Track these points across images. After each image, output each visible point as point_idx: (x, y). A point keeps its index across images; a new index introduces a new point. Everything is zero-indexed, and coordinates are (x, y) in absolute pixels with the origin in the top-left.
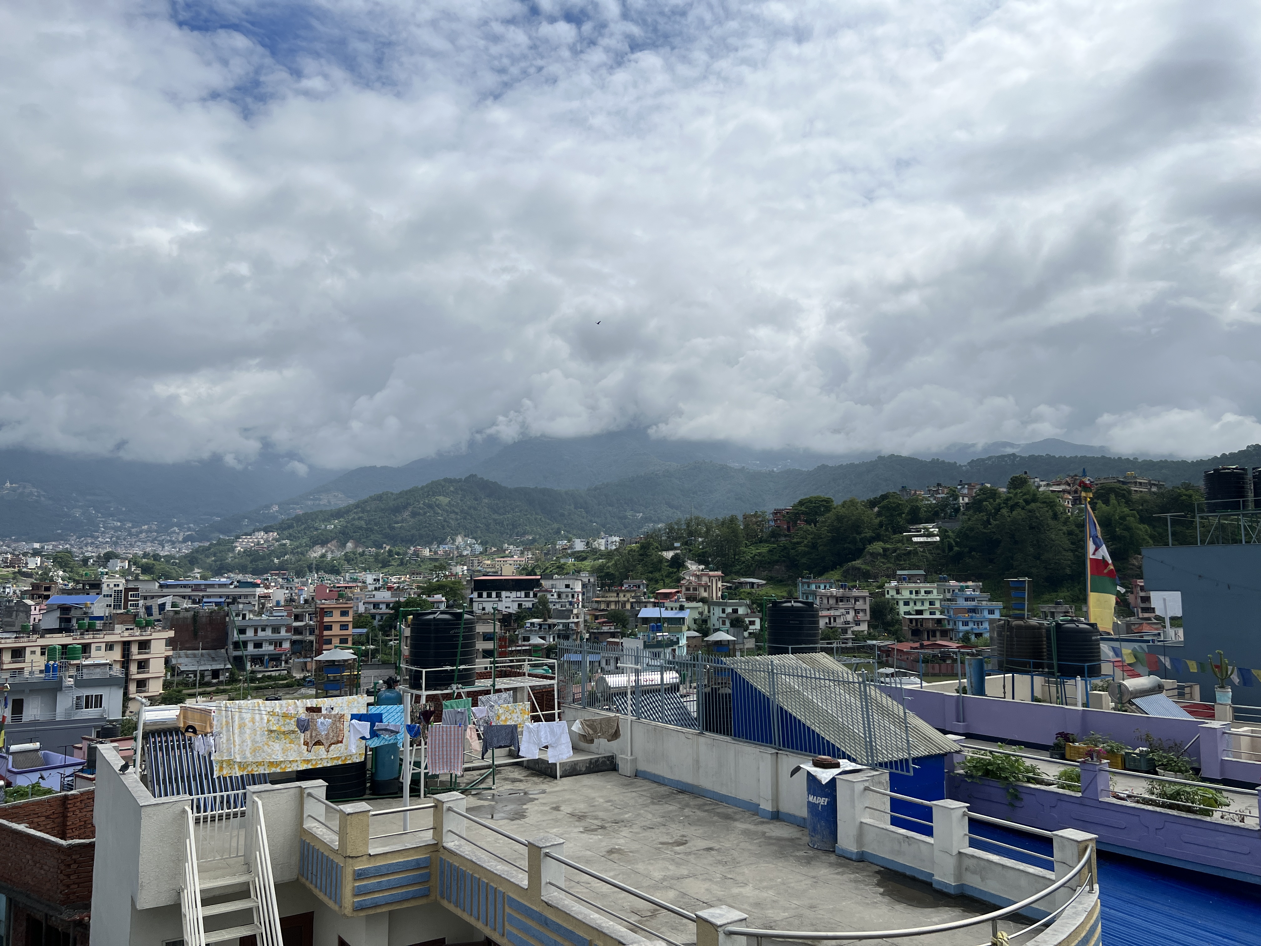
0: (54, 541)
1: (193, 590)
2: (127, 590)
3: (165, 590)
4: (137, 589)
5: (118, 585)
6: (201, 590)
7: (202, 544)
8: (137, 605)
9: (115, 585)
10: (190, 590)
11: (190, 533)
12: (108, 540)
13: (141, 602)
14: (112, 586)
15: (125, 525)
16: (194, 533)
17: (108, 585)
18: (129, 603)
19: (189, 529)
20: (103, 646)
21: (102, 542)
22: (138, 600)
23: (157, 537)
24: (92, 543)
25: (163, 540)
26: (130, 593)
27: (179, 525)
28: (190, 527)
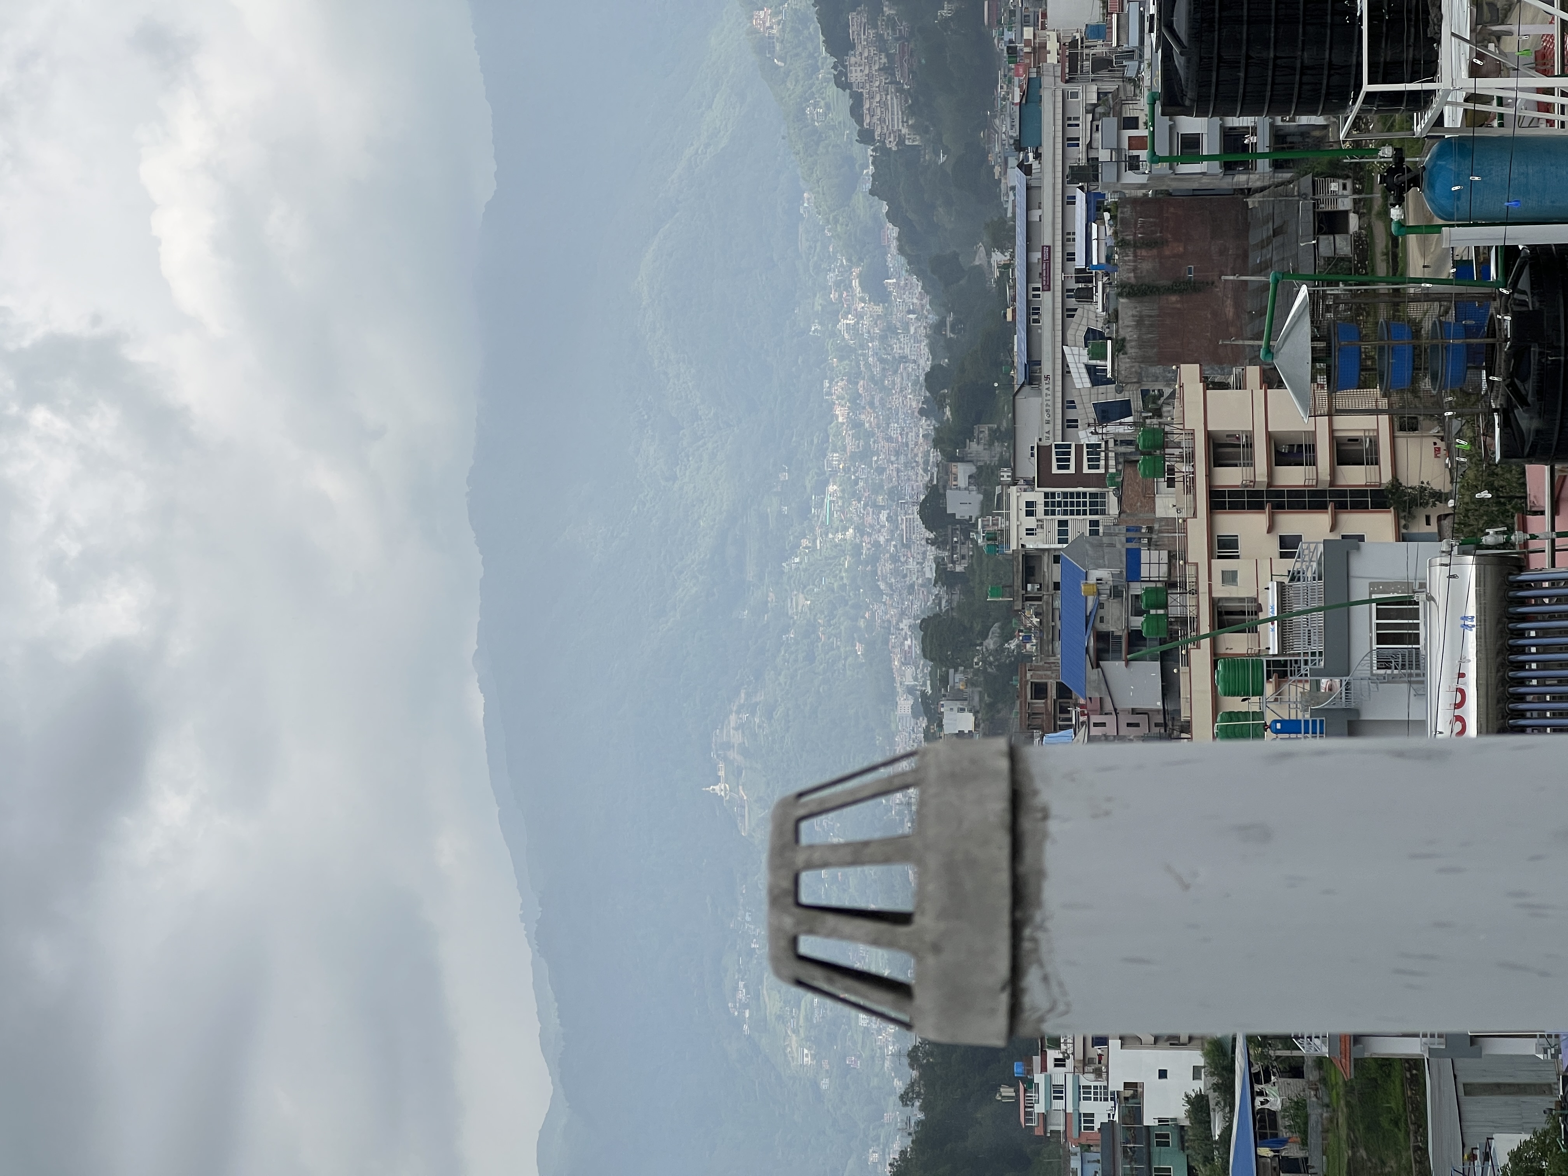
0: (890, 661)
1: (1047, 287)
2: (1044, 478)
3: (1046, 368)
4: (1043, 453)
5: (1029, 504)
6: (1047, 261)
7: (894, 244)
8: (1093, 449)
9: (1029, 513)
10: (1046, 296)
11: (855, 283)
12: (883, 516)
13: (1085, 436)
14: (1031, 522)
15: (835, 471)
16: (856, 271)
17: (1030, 532)
18: (1086, 470)
19: (843, 285)
20: (1220, 565)
21: (892, 532)
22: (1079, 448)
23: (872, 378)
24: (894, 559)
25: (882, 361)
26: (1055, 470)
27: (833, 313)
28: (838, 284)
